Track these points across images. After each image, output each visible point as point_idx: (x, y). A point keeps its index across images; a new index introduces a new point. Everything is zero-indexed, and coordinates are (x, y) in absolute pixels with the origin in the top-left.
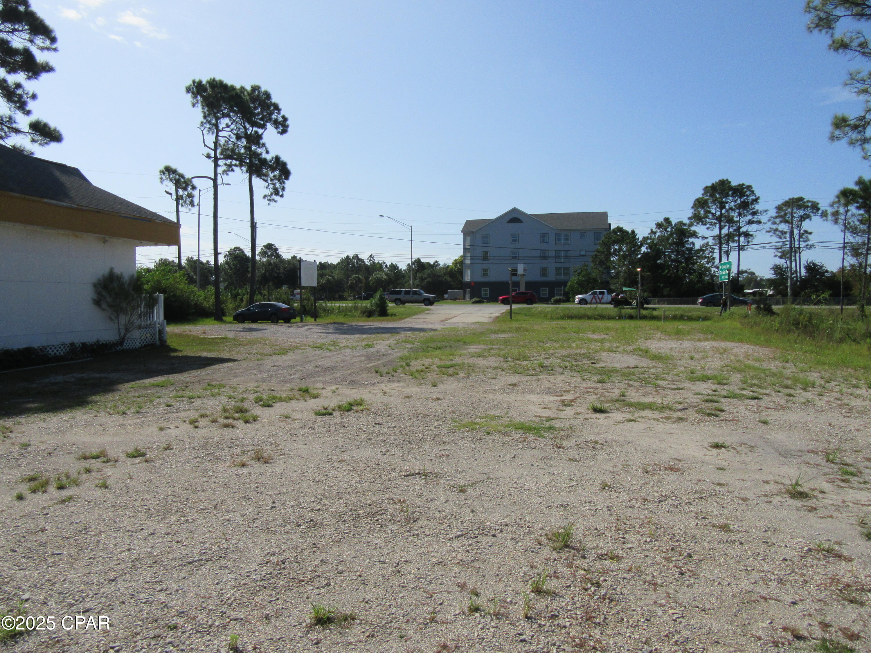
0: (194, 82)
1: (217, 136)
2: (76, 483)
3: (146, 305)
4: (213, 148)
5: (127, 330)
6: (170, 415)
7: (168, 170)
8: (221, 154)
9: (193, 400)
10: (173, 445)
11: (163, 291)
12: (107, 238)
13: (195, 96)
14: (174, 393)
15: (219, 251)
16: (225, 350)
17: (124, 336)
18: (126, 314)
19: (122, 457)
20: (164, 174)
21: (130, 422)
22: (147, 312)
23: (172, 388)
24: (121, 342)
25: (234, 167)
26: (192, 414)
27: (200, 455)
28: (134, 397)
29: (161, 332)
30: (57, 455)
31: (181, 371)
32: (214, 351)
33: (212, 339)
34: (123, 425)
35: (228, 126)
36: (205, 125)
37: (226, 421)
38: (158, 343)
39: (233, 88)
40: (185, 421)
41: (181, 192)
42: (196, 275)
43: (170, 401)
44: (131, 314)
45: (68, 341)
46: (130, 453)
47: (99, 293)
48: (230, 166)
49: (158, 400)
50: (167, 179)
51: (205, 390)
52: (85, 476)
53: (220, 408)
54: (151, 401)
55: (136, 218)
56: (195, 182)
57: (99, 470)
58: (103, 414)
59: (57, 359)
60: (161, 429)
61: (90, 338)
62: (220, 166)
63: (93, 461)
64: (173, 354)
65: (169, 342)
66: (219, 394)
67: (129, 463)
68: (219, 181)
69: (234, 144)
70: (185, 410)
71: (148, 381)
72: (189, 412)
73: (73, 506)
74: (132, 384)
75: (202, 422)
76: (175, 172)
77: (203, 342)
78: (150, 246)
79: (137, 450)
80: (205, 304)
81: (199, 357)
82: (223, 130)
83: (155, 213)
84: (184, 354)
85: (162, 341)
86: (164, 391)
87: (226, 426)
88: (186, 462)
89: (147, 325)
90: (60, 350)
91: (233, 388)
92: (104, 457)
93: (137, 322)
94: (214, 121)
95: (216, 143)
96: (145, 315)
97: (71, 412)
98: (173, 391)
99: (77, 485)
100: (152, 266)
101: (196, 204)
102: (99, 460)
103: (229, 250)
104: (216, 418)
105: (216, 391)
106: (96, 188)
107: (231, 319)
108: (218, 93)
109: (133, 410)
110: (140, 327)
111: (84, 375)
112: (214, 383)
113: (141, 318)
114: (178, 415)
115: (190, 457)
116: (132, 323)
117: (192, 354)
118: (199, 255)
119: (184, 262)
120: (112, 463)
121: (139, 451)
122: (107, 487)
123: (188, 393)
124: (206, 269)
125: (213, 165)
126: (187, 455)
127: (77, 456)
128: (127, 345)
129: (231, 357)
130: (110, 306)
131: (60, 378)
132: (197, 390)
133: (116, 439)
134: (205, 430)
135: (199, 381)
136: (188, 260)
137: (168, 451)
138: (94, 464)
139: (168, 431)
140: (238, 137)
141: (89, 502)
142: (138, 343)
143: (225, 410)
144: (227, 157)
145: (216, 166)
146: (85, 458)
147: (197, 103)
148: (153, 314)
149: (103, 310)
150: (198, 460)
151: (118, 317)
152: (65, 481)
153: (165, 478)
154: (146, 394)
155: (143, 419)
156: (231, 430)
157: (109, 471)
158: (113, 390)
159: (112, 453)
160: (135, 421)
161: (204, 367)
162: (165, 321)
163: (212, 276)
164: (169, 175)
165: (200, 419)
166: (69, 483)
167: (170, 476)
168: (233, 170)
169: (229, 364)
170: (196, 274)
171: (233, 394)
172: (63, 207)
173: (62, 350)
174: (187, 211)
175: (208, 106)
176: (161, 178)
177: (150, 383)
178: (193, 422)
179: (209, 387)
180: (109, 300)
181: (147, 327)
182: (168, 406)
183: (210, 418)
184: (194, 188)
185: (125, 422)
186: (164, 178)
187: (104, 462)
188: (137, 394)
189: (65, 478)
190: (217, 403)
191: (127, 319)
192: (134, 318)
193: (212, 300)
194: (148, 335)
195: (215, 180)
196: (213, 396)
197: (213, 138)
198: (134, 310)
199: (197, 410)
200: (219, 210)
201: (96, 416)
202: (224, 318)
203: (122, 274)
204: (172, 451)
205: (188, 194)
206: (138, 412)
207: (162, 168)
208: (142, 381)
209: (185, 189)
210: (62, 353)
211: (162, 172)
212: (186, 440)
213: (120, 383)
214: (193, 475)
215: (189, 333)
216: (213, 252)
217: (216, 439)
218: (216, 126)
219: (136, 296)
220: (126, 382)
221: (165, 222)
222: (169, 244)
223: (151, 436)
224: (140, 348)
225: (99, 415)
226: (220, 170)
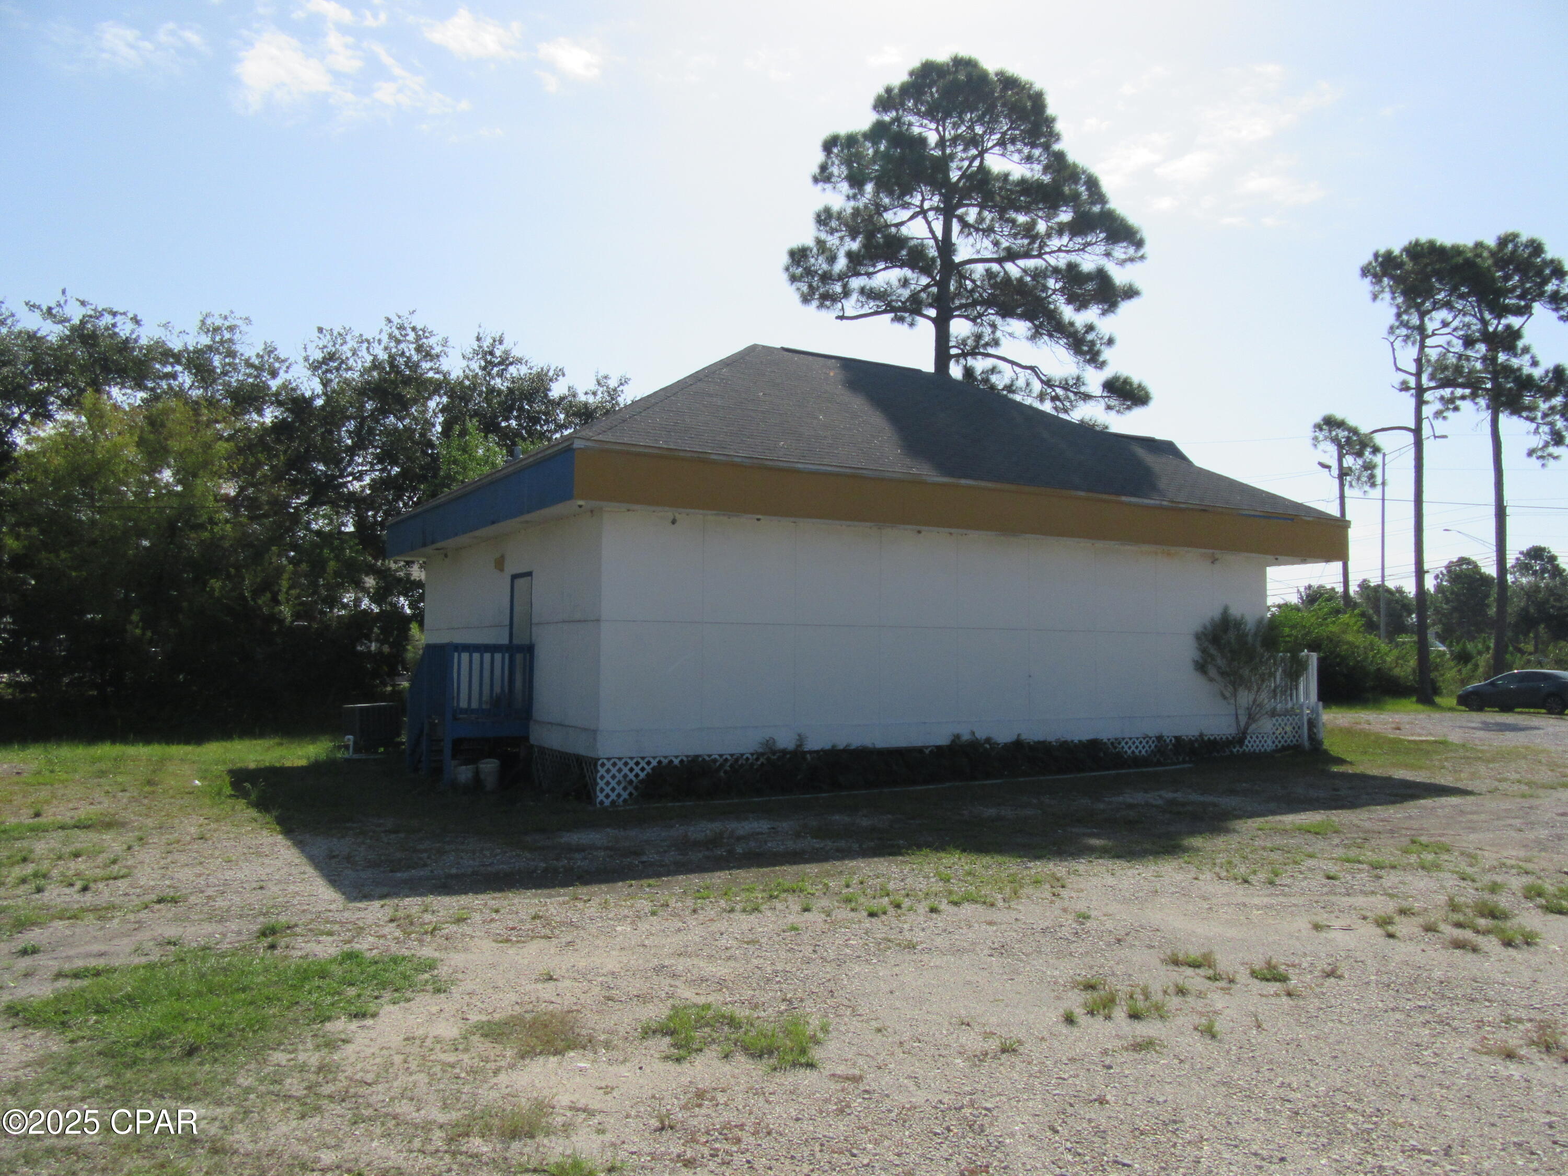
0: (1376, 256)
1: (1422, 347)
2: (1160, 1013)
3: (1284, 671)
4: (1413, 370)
5: (1251, 718)
6: (1333, 898)
7: (1330, 423)
8: (1432, 377)
9: (1382, 873)
10: (1343, 969)
11: (1314, 646)
12: (1218, 554)
13: (1378, 278)
14: (1340, 852)
15: (1426, 567)
16: (1443, 767)
17: (1246, 728)
18: (1249, 689)
19: (1243, 976)
20: (1321, 430)
21: (1256, 901)
22: (1286, 685)
23: (1336, 841)
24: (1240, 739)
25: (1458, 402)
26: (1383, 905)
27: (1402, 1003)
28: (1264, 848)
29: (1312, 724)
30: (1132, 946)
31: (1352, 805)
32: (1421, 768)
33: (1414, 742)
34: (1245, 905)
35: (1445, 324)
36: (1398, 332)
37: (1459, 933)
38: (1307, 744)
39: (1457, 251)
40: (1365, 918)
41: (1349, 461)
42: (1379, 616)
43: (1333, 868)
44: (1259, 689)
45: (1152, 733)
46: (1257, 968)
47: (1204, 651)
48: (1452, 400)
49: (1311, 863)
50: (1326, 438)
51: (1406, 852)
52: (1174, 1002)
53: (1442, 899)
54: (1295, 862)
55: (1268, 516)
56: (1379, 439)
57: (1200, 995)
58: (1207, 876)
59: (1137, 761)
60: (1317, 927)
61: (1189, 729)
62: (1427, 403)
63: (1189, 971)
64: (1335, 769)
65: (1327, 744)
66: (1438, 867)
67: (1255, 991)
68: (1426, 431)
69: (1460, 357)
70: (1365, 894)
71: (1290, 819)
72: (1372, 899)
73: (1155, 1064)
74: (1258, 822)
75: (1403, 927)
76: (1341, 424)
77: (1397, 747)
78: (1293, 564)
79: (1270, 966)
80: (1397, 671)
81: (1389, 779)
82: (1434, 334)
83: (1301, 505)
84: (1359, 769)
85: (1314, 739)
86: (1321, 844)
87: (1459, 945)
88: (1370, 1016)
89: (1287, 710)
90: (1140, 747)
91: (1469, 856)
92: (1210, 967)
93: (1269, 705)
94: (1415, 320)
95: (1418, 361)
96: (1284, 693)
97: (1156, 863)
98: (1337, 845)
99: (1161, 1017)
100: (1294, 599)
101: (1379, 480)
102: (1201, 971)
103: (1446, 563)
104: (1435, 923)
105: (1429, 857)
106: (1201, 471)
107: (1453, 702)
108: (1426, 265)
109: (1262, 876)
110: (1273, 713)
111: (1179, 796)
112: (1424, 839)
113: (1275, 697)
114: (1350, 900)
115: (1380, 1005)
116: (1260, 706)
117: (1375, 772)
118: (1383, 577)
119: (1353, 589)
120: (1223, 984)
121: (1275, 967)
122: (1213, 1036)
123: (1369, 855)
124: (1397, 602)
125: (1412, 402)
126: (1374, 999)
127: (1162, 957)
128: (1251, 745)
129: (1459, 785)
130: (1223, 674)
131: (1139, 797)
132: (1388, 851)
133: (1231, 933)
134: (1411, 947)
135: (1392, 831)
136: (1364, 585)
137: (1332, 980)
138: (1194, 979)
139: (1331, 935)
140: (1469, 342)
141: (1181, 1061)
142: (1269, 742)
143: (1454, 907)
144: (1443, 384)
145: (1420, 403)
146: (1176, 962)
147: (1382, 291)
148: (1297, 689)
149: (1211, 680)
150: (1398, 1016)
151: (1235, 695)
152: (1141, 1004)
153: (1329, 1045)
154: (1286, 846)
155: (1281, 899)
156: (1470, 956)
157: (1219, 1001)
158: (1227, 831)
159: (1224, 962)
160: (1266, 900)
161: (1401, 802)
162: (1321, 704)
163: (1410, 614)
164: (1330, 431)
165: (1397, 919)
166: (1148, 1010)
167: (1339, 1042)
168: (1456, 409)
169: (1454, 800)
170: (1377, 612)
171: (1469, 870)
172: (1147, 507)
173: (1144, 747)
174: (1360, 494)
175: (1404, 293)
176: (1315, 439)
177: (1292, 823)
178: (1384, 922)
179: (1414, 848)
180: (1220, 662)
181: (1286, 713)
182: (1329, 878)
183: (1420, 920)
184: (1376, 450)
185: (1246, 900)
186: (1321, 437)
187: (1209, 978)
188: (1269, 845)
189: (1141, 997)
190: (1433, 885)
191: (1251, 698)
192: (1264, 696)
193: (1413, 663)
194: (1288, 729)
195: (1417, 432)
196: (1423, 868)
197: (1413, 352)
198: (1263, 681)
199: (1391, 896)
200: (1425, 489)
201: (1196, 879)
202: (1438, 700)
203: (1242, 617)
204: (1342, 983)
205: (1365, 462)
206: (1271, 883)
207: (1318, 419)
208: (1278, 818)
209: (1360, 454)
210: (1143, 752)
211: (1318, 427)
212: (1369, 962)
213: (1239, 817)
214: (1388, 1052)
215: (1367, 727)
216: (1412, 568)
217: (1437, 974)
218: (1421, 329)
219: (1266, 655)
220: (1250, 817)
221: (1321, 519)
222: (1328, 558)
223: (1298, 938)
224: (1277, 751)
225: (1201, 877)
226: (1427, 411)
